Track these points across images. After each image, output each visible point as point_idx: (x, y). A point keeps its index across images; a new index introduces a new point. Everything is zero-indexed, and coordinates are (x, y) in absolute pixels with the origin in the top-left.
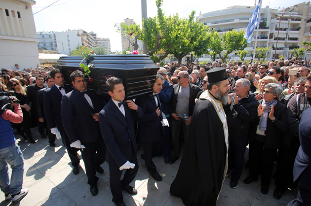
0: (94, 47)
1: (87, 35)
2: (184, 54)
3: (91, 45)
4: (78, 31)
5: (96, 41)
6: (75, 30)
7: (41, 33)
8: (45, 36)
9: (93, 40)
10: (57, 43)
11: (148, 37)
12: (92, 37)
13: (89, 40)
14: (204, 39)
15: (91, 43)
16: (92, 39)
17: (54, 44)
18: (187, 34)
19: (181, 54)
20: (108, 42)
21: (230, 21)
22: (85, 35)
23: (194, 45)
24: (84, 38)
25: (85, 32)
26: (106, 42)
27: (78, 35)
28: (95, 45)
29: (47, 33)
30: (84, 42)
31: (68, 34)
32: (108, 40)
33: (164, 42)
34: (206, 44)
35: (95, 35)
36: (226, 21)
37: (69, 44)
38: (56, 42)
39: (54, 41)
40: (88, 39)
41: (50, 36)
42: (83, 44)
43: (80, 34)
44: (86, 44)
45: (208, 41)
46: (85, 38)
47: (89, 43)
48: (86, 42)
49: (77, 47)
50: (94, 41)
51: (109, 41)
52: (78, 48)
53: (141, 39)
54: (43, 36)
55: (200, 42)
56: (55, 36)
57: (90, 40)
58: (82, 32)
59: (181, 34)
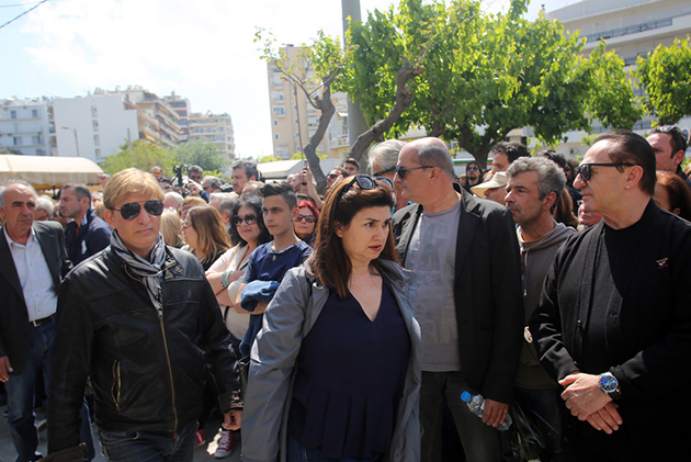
0: (178, 142)
1: (157, 105)
2: (495, 135)
3: (168, 136)
4: (127, 93)
5: (187, 122)
6: (116, 92)
7: (8, 102)
8: (21, 114)
9: (175, 120)
10: (59, 134)
11: (368, 80)
12: (172, 110)
13: (161, 120)
14: (567, 80)
15: (168, 131)
16: (171, 116)
17: (47, 137)
18: (506, 61)
19: (485, 139)
20: (224, 124)
21: (656, 24)
22: (148, 106)
23: (531, 99)
24: (146, 115)
25: (148, 96)
26: (219, 124)
27: (128, 106)
28: (181, 138)
29: (27, 103)
30: (147, 129)
31: (95, 103)
32: (225, 119)
33: (422, 94)
34: (573, 94)
35: (183, 104)
36: (640, 29)
37: (96, 137)
38: (53, 131)
39: (46, 126)
40: (158, 117)
41: (35, 112)
42: (142, 135)
43: (134, 101)
44: (152, 135)
45: (582, 84)
46: (150, 113)
47: (161, 131)
48: (153, 127)
49: (123, 143)
50: (179, 122)
51: (229, 121)
52: (125, 148)
53: (345, 89)
54: (13, 113)
55: (552, 88)
56: (51, 110)
57: (167, 120)
58: (141, 95)
59: (484, 62)
